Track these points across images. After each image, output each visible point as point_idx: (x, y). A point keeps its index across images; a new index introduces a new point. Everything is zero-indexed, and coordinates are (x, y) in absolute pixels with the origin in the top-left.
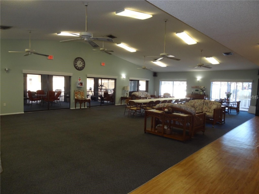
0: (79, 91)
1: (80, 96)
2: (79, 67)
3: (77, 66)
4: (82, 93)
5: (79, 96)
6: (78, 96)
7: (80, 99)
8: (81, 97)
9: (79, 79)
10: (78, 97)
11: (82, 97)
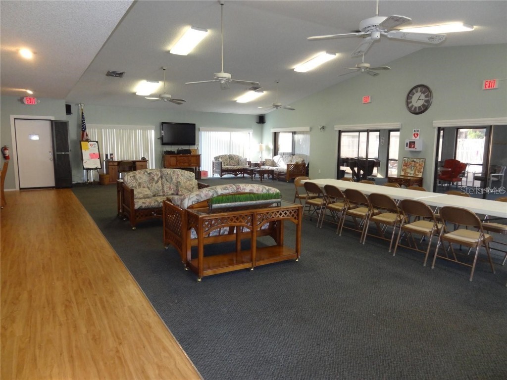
0: (413, 161)
1: (413, 172)
2: (416, 108)
3: (413, 106)
4: (419, 165)
5: (412, 170)
6: (409, 170)
7: (412, 178)
8: (415, 173)
10: (408, 173)
11: (417, 173)
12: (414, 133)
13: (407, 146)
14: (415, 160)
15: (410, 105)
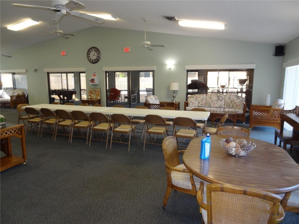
1: (95, 96)
2: (93, 60)
3: (91, 59)
4: (98, 92)
5: (94, 95)
6: (93, 95)
7: (95, 100)
8: (96, 97)
9: (94, 75)
10: (92, 97)
11: (97, 97)
12: (93, 74)
13: (90, 82)
14: (95, 89)
15: (89, 58)
